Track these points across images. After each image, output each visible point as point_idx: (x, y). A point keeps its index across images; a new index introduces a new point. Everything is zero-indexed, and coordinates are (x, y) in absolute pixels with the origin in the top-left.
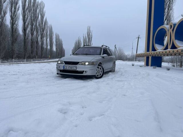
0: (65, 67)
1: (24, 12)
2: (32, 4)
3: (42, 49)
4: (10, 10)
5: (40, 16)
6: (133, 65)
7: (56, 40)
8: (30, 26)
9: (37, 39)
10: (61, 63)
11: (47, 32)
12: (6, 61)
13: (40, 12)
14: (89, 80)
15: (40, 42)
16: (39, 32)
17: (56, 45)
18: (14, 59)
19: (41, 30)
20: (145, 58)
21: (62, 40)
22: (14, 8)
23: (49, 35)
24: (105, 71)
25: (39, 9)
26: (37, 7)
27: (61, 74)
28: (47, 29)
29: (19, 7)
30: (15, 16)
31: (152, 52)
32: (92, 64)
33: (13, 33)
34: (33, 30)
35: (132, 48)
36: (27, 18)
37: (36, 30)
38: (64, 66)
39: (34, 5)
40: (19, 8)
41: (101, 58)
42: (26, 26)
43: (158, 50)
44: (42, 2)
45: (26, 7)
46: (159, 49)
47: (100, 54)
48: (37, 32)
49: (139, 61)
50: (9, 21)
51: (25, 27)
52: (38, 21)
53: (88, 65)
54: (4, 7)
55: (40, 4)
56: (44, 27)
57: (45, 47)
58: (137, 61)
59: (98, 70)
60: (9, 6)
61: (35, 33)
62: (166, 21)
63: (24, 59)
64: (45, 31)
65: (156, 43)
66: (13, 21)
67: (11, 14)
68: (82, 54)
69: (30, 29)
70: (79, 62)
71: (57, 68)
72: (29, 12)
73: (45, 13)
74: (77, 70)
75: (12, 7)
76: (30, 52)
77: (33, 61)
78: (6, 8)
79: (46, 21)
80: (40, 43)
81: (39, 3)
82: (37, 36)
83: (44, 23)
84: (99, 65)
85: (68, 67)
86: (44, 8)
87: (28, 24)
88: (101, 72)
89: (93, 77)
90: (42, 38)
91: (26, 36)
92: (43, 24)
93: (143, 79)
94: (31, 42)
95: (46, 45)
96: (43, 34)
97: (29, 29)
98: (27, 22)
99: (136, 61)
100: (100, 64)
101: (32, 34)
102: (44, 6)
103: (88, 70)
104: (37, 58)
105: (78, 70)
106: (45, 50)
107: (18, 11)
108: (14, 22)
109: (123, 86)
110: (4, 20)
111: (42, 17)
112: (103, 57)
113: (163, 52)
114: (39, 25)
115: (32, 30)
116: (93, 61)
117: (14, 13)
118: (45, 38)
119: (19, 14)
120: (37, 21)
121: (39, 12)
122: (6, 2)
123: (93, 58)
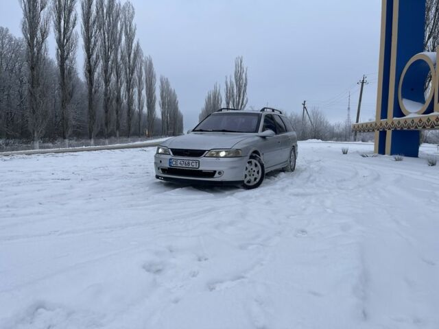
0: (174, 163)
1: (88, 30)
2: (105, 11)
3: (129, 115)
4: (56, 26)
5: (123, 38)
6: (345, 153)
7: (162, 92)
8: (101, 63)
9: (119, 92)
10: (165, 153)
11: (141, 73)
12: (50, 145)
13: (124, 29)
14: (227, 193)
15: (124, 98)
16: (123, 73)
17: (163, 105)
18: (67, 141)
19: (126, 71)
20: (377, 133)
21: (176, 93)
22: (64, 21)
23: (146, 82)
24: (266, 171)
25: (123, 20)
26: (118, 16)
27: (165, 179)
28: (141, 69)
29: (75, 17)
30: (67, 41)
31: (395, 118)
32: (235, 154)
33: (63, 79)
34: (109, 70)
35: (349, 109)
36: (95, 44)
37: (114, 70)
38: (171, 159)
39: (109, 13)
40: (76, 20)
41: (257, 138)
42: (92, 64)
43: (410, 113)
44: (128, 4)
45: (92, 18)
46: (413, 111)
47: (256, 131)
48: (118, 75)
49: (363, 141)
50: (55, 52)
51: (90, 65)
52: (120, 50)
53: (225, 157)
54: (42, 20)
55: (124, 8)
56: (134, 63)
57: (137, 109)
58: (359, 141)
59: (249, 169)
60: (54, 17)
61: (113, 78)
62: (431, 39)
63: (90, 138)
64: (136, 72)
65: (404, 96)
66: (63, 51)
67: (57, 35)
68: (213, 131)
69: (102, 69)
70: (205, 151)
71: (155, 163)
72: (100, 30)
73: (135, 29)
74: (200, 169)
75: (59, 18)
76: (104, 122)
77: (110, 143)
78: (47, 22)
79: (137, 50)
80: (125, 101)
81: (122, 6)
82: (118, 85)
83: (134, 53)
84: (251, 157)
85: (180, 162)
86: (132, 17)
87: (98, 57)
88: (258, 172)
89: (239, 186)
90: (129, 89)
91: (94, 86)
92: (132, 55)
93: (361, 189)
94: (105, 100)
95: (139, 104)
96: (132, 80)
97: (98, 71)
98: (95, 54)
99: (355, 140)
100: (254, 155)
101: (107, 81)
102: (133, 12)
103: (225, 168)
104: (118, 135)
105: (203, 168)
106: (136, 116)
107: (73, 27)
108: (66, 53)
109: (305, 209)
110: (43, 51)
111: (130, 40)
112: (264, 137)
113: (420, 120)
114: (121, 59)
115: (106, 71)
116: (237, 147)
117: (65, 33)
118: (136, 90)
119: (77, 34)
120: (117, 50)
121: (122, 29)
122: (46, 9)
123: (239, 140)
